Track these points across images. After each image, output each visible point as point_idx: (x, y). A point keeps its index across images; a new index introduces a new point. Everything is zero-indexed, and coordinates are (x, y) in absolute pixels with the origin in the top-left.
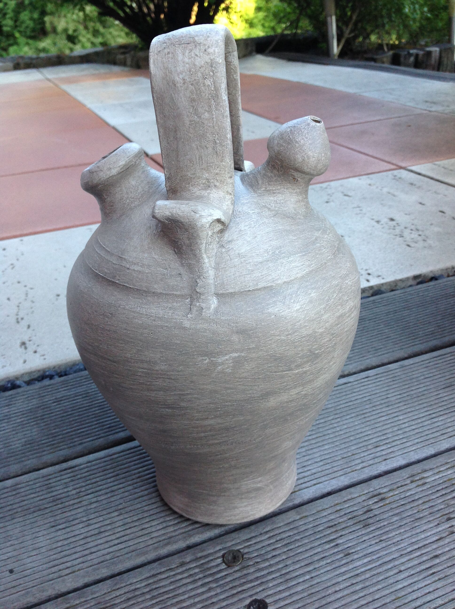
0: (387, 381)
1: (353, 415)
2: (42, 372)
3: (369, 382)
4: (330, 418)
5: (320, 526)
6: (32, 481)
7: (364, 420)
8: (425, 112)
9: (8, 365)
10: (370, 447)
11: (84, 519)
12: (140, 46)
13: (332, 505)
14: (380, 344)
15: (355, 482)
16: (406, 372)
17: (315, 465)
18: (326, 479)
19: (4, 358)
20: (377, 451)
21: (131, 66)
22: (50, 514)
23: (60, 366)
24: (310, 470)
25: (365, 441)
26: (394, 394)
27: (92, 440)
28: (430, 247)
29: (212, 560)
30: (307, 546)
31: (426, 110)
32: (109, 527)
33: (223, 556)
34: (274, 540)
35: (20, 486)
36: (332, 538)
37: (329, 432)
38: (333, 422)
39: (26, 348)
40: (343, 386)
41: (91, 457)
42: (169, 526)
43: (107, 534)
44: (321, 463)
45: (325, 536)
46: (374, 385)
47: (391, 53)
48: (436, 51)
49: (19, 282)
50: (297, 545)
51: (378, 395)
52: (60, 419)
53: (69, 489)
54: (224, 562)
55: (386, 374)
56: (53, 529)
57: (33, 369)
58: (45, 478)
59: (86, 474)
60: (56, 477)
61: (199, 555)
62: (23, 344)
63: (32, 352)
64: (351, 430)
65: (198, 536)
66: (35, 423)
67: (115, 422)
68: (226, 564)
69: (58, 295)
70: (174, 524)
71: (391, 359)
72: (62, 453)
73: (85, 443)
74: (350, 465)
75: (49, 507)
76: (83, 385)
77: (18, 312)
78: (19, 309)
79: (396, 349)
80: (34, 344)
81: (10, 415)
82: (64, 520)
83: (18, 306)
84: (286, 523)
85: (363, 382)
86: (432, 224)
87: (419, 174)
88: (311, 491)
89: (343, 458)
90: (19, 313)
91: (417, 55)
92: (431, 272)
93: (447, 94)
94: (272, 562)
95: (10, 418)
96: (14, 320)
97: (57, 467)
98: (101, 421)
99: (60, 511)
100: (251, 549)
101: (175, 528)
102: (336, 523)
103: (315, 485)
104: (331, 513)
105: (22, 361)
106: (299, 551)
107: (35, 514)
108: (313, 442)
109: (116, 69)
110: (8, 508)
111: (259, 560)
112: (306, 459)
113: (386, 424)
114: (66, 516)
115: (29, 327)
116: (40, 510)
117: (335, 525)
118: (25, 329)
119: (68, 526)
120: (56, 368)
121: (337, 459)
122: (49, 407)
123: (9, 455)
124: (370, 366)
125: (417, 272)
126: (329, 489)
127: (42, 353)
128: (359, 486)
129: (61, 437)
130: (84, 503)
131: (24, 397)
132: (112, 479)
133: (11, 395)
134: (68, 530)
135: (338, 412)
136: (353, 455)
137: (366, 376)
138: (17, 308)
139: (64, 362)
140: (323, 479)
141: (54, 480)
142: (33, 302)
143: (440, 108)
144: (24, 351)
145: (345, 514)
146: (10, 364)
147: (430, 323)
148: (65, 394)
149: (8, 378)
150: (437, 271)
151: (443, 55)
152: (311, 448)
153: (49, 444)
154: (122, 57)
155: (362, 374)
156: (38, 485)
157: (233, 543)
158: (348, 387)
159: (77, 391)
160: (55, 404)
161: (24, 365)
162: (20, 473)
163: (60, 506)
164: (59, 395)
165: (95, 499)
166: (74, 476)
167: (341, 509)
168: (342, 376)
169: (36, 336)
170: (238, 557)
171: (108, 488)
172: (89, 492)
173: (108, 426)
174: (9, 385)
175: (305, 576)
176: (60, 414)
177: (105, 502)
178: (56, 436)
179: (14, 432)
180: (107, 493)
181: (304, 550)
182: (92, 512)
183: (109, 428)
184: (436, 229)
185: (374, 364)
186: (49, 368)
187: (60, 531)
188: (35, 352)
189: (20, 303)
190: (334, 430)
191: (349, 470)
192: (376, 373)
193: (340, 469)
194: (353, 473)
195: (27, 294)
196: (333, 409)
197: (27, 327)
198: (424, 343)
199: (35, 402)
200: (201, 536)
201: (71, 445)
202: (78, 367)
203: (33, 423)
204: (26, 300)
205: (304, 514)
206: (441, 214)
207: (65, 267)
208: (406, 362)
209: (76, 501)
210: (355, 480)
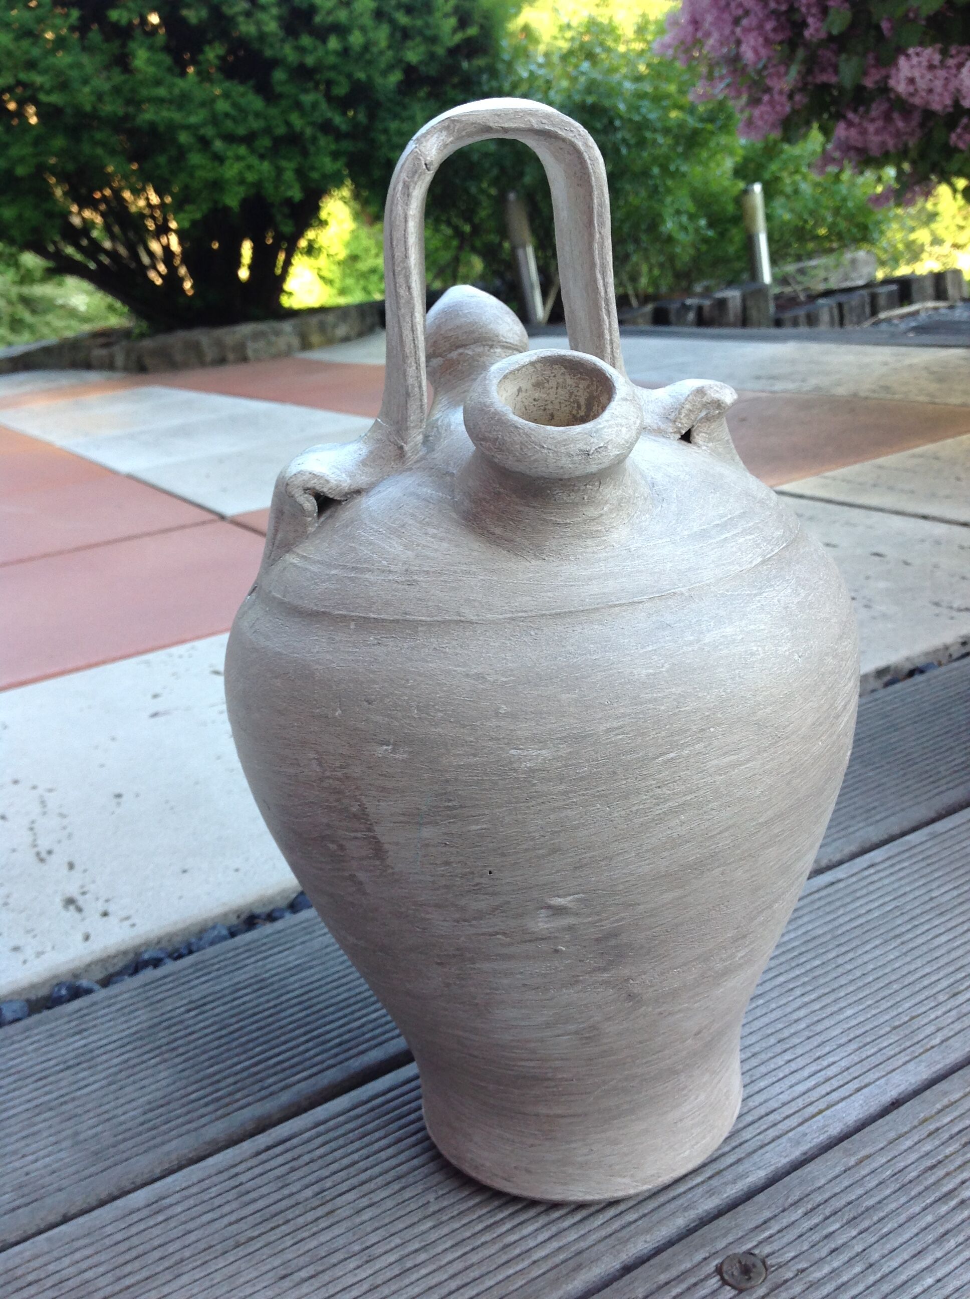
0: (916, 868)
1: (878, 942)
2: (131, 956)
3: (882, 874)
4: (831, 955)
5: (908, 1170)
6: (193, 1185)
7: (905, 949)
8: (764, 395)
9: (49, 948)
10: (941, 998)
11: (356, 1248)
12: (137, 331)
13: (916, 1122)
14: (869, 800)
15: (942, 1072)
16: (946, 845)
17: (842, 1053)
18: (878, 1075)
19: (35, 936)
20: (958, 1002)
21: (126, 369)
22: (267, 1251)
23: (170, 937)
24: (834, 1063)
25: (925, 988)
26: (943, 890)
27: (311, 1076)
28: (885, 616)
29: (695, 1285)
30: (899, 1215)
31: (763, 391)
32: (423, 1256)
33: (719, 1270)
34: (821, 1218)
35: (167, 1201)
36: (945, 1189)
37: (843, 981)
38: (840, 961)
39: (79, 910)
40: (830, 890)
41: (320, 1112)
42: (565, 1230)
43: (424, 1271)
44: (853, 1046)
45: (927, 1188)
46: (893, 878)
47: (649, 307)
48: (734, 297)
49: (16, 782)
50: (875, 1219)
51: (911, 896)
52: (216, 1043)
53: (293, 1188)
54: (725, 1282)
55: (907, 855)
56: (287, 1283)
57: (112, 951)
58: (226, 1175)
59: (322, 1151)
60: (251, 1168)
61: (663, 1278)
62: (70, 901)
63: (97, 916)
64: (887, 970)
65: (643, 1238)
66: (158, 1059)
67: (349, 1031)
68: (733, 1287)
69: (119, 796)
70: (574, 1224)
71: (906, 825)
72: (247, 1113)
73: (294, 1084)
74: (915, 1040)
75: (259, 1236)
76: (246, 966)
77: (35, 840)
78: (35, 834)
79: (908, 804)
80: (97, 899)
81: (91, 1051)
82: (306, 1259)
83: (31, 829)
84: (830, 1177)
85: (867, 877)
86: (868, 578)
87: (801, 497)
88: (856, 1105)
89: (895, 1028)
90: (39, 842)
91: (700, 309)
92: (908, 659)
93: (793, 362)
94: (836, 1264)
95: (93, 1058)
96: (31, 858)
97: (248, 1147)
98: (315, 1033)
99: (289, 1241)
100: (776, 1246)
101: (582, 1232)
102: (940, 1157)
103: (858, 1090)
104: (919, 1141)
105: (79, 937)
106: (885, 1230)
107: (231, 1257)
108: (817, 1006)
109: (93, 377)
110: (157, 1254)
111: (803, 1265)
112: (816, 1044)
113: (954, 949)
114: (306, 1248)
115: (71, 866)
116: (237, 1246)
117: (940, 1162)
118: (65, 870)
119: (321, 1268)
120: (164, 944)
121: (882, 1032)
122: (181, 1022)
123: (120, 1137)
124: (867, 845)
125: (881, 663)
126: (893, 1094)
127: (124, 914)
128: (956, 1075)
129: (231, 1080)
130: (342, 1214)
131: (113, 1008)
132: (390, 1151)
133: (80, 1010)
134: (326, 1277)
135: (842, 940)
136: (912, 1018)
137: (869, 863)
138: (30, 833)
139: (181, 926)
140: (871, 1076)
141: (249, 1175)
142: (62, 816)
143: (791, 386)
144: (77, 916)
145: (951, 1137)
146: (53, 948)
147: (951, 748)
148: (211, 990)
149: (55, 977)
150: (919, 656)
151: (749, 303)
152: (816, 1019)
153: (210, 1098)
154: (103, 352)
155: (858, 860)
156: (214, 1191)
157: (730, 1239)
158: (841, 889)
159: (236, 980)
160: (193, 1013)
161: (88, 943)
162: (158, 1172)
163: (285, 1229)
164: (196, 994)
165: (365, 1202)
166: (294, 1159)
167: (937, 1129)
168: (817, 872)
169: (94, 882)
170: (754, 1266)
171: (387, 1172)
172: (345, 1187)
173: (337, 1041)
174: (64, 992)
175: (923, 1279)
176: (212, 1033)
177: (389, 1203)
178: (218, 1081)
179: (114, 1087)
180: (388, 1184)
181: (896, 1225)
182: (369, 1229)
183: (340, 1044)
184: (882, 585)
185: (875, 839)
186: (147, 944)
187: (307, 1284)
188: (105, 914)
189: (33, 822)
190: (851, 977)
191: (918, 1049)
192: (886, 856)
193: (897, 1050)
194: (929, 1053)
195: (43, 803)
196: (829, 937)
197: (66, 867)
198: (957, 786)
199: (143, 1015)
200: (648, 1238)
201: (263, 1093)
202: (216, 933)
203: (153, 1061)
204: (44, 813)
205: (863, 1153)
206: (877, 558)
207: (113, 739)
208: (938, 827)
209: (320, 1212)
210: (939, 1066)
